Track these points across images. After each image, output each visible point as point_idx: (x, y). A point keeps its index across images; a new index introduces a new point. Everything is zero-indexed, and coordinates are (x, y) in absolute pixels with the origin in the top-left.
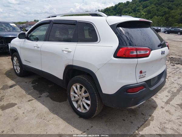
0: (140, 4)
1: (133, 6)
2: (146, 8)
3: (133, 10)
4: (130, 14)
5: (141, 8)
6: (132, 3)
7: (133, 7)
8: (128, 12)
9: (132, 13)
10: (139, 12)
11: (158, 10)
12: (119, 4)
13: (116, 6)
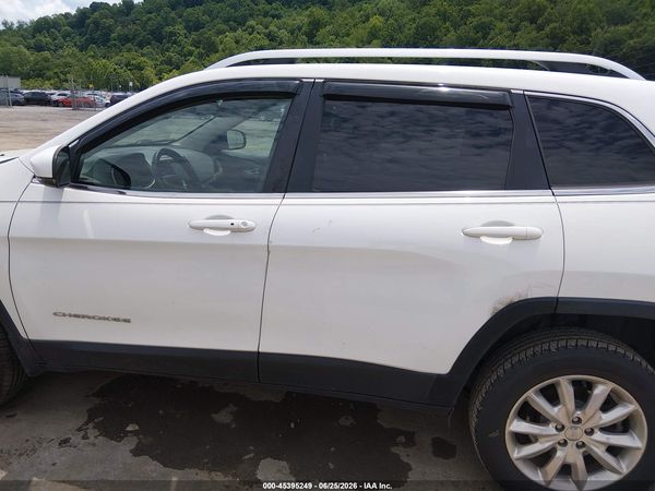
0: (173, 14)
1: (149, 19)
2: (197, 29)
3: (152, 33)
4: (145, 50)
5: (179, 28)
6: (147, 9)
7: (150, 23)
8: (134, 38)
9: (149, 43)
10: (175, 42)
11: (237, 42)
12: (95, 6)
13: (83, 14)
